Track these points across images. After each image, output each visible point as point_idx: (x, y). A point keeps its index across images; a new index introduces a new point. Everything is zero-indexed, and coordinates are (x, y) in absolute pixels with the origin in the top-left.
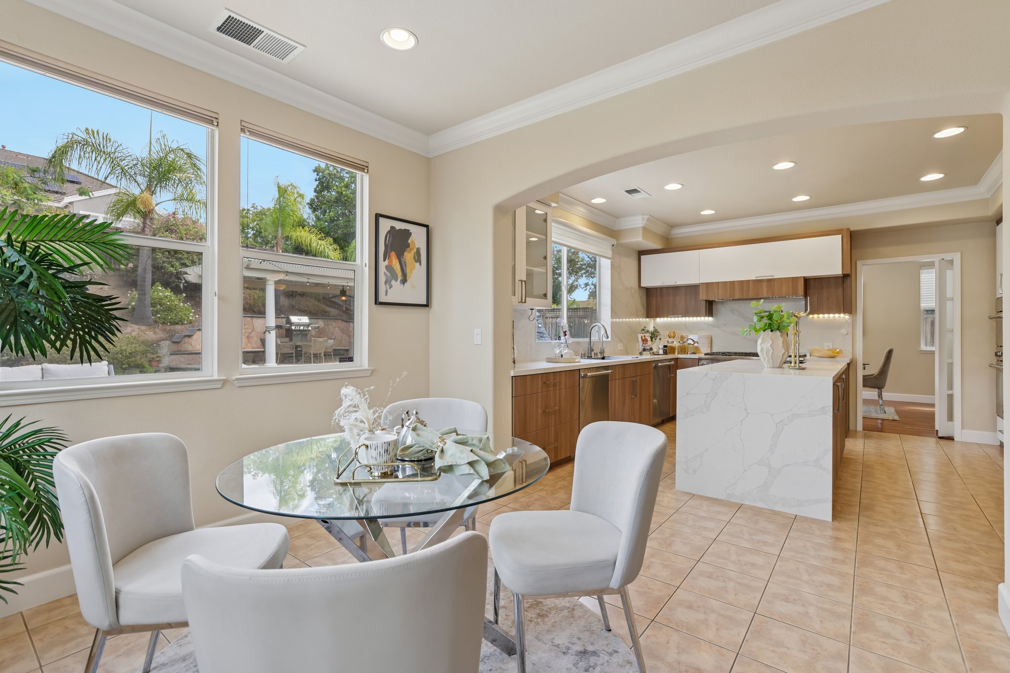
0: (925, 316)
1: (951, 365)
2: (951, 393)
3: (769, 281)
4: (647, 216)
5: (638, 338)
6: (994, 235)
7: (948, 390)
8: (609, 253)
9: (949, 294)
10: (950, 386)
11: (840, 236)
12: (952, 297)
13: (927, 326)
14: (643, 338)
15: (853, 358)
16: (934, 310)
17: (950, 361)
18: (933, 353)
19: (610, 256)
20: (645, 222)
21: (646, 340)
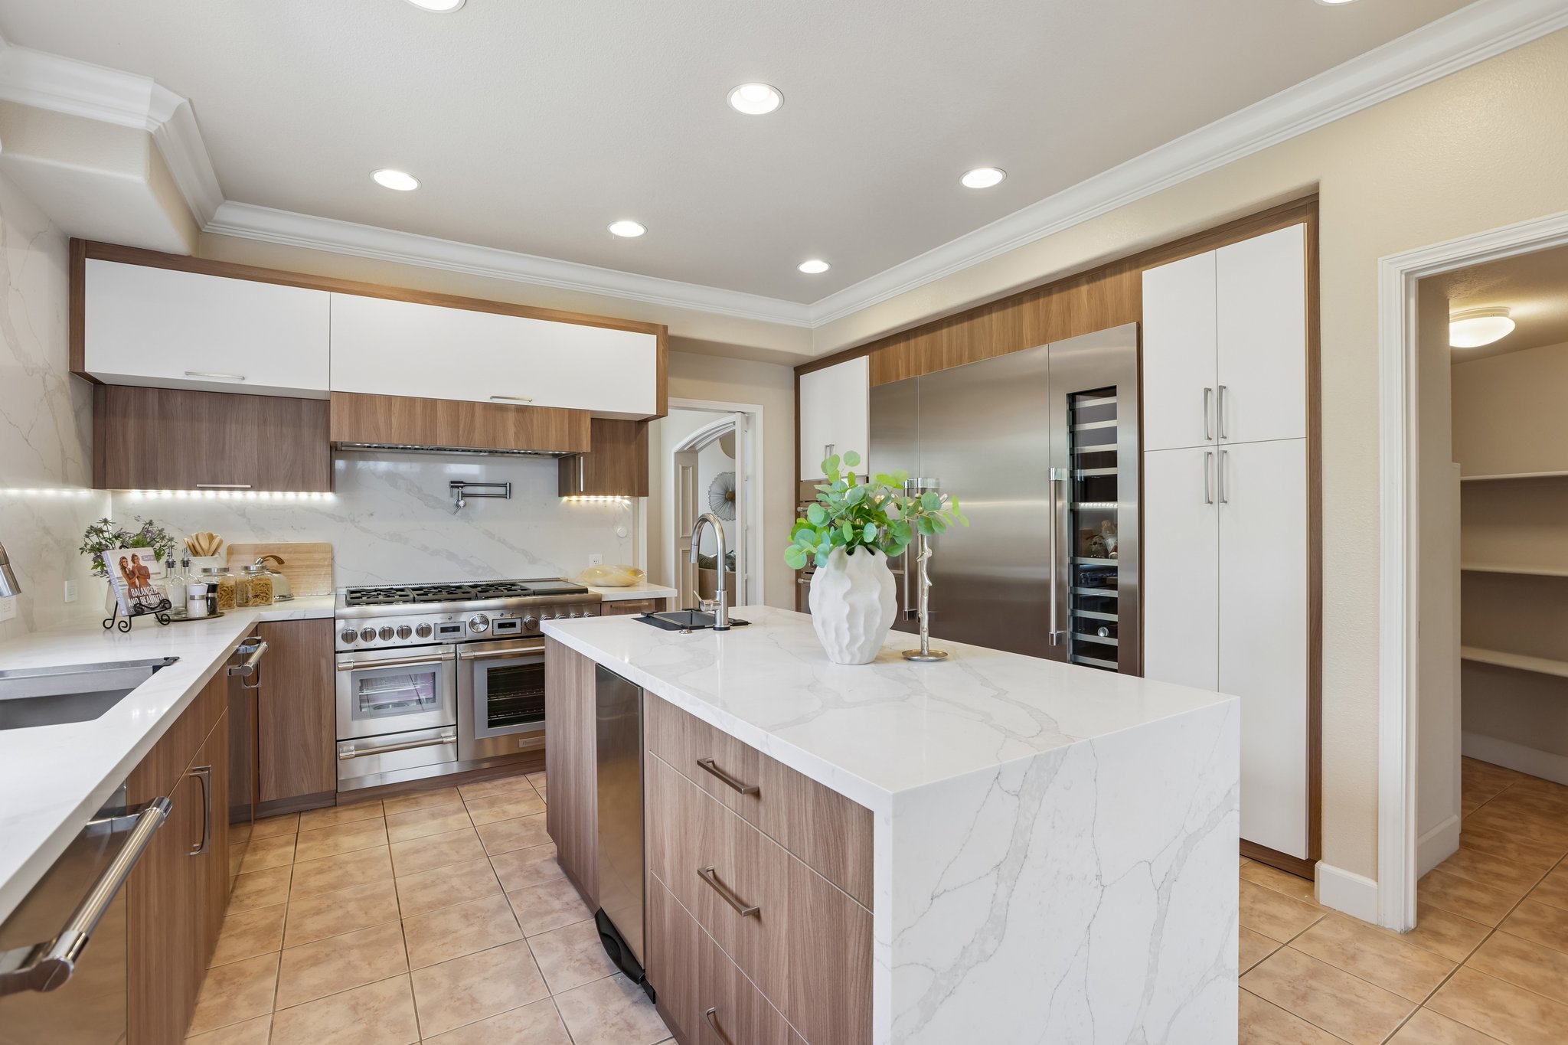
3: (522, 410)
11: (657, 339)
20: (165, 118)
21: (143, 572)
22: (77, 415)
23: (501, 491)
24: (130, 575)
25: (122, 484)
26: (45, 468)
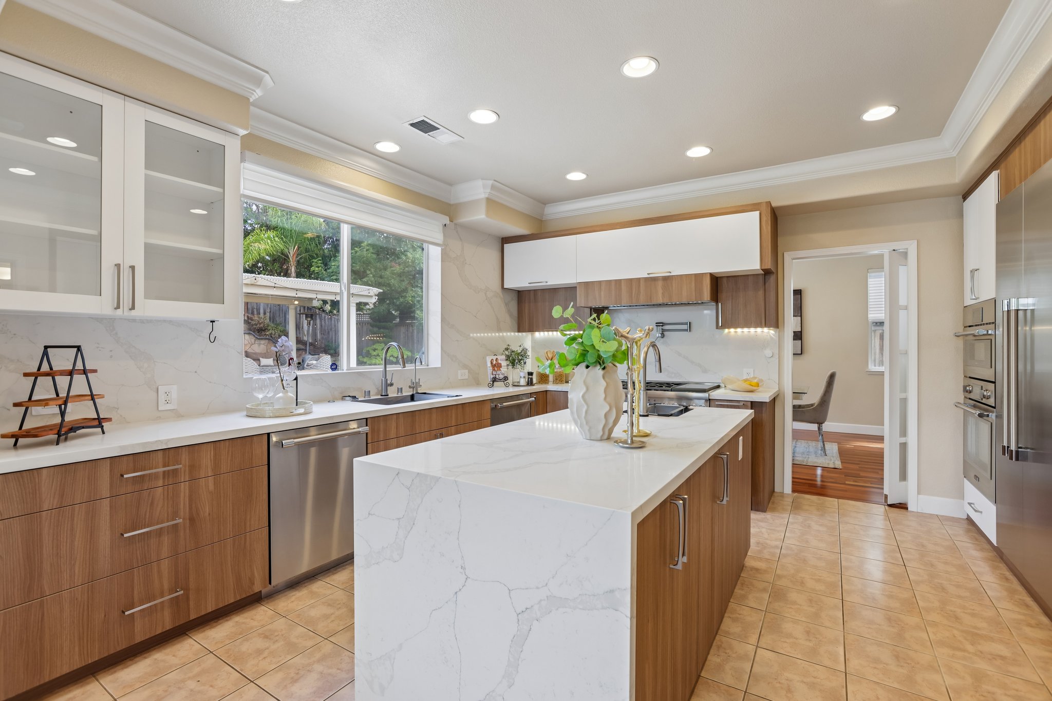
0: (873, 328)
1: (904, 401)
2: (905, 442)
3: (665, 279)
4: (491, 182)
5: (486, 362)
6: (960, 214)
7: (901, 436)
8: (439, 237)
9: (902, 301)
10: (904, 432)
11: (758, 212)
12: (906, 304)
13: (876, 339)
14: (494, 362)
15: (779, 390)
16: (883, 323)
17: (903, 396)
18: (882, 374)
19: (440, 242)
20: (489, 190)
21: (499, 365)
22: (506, 304)
23: (685, 327)
24: (493, 366)
25: (531, 330)
26: (486, 326)
